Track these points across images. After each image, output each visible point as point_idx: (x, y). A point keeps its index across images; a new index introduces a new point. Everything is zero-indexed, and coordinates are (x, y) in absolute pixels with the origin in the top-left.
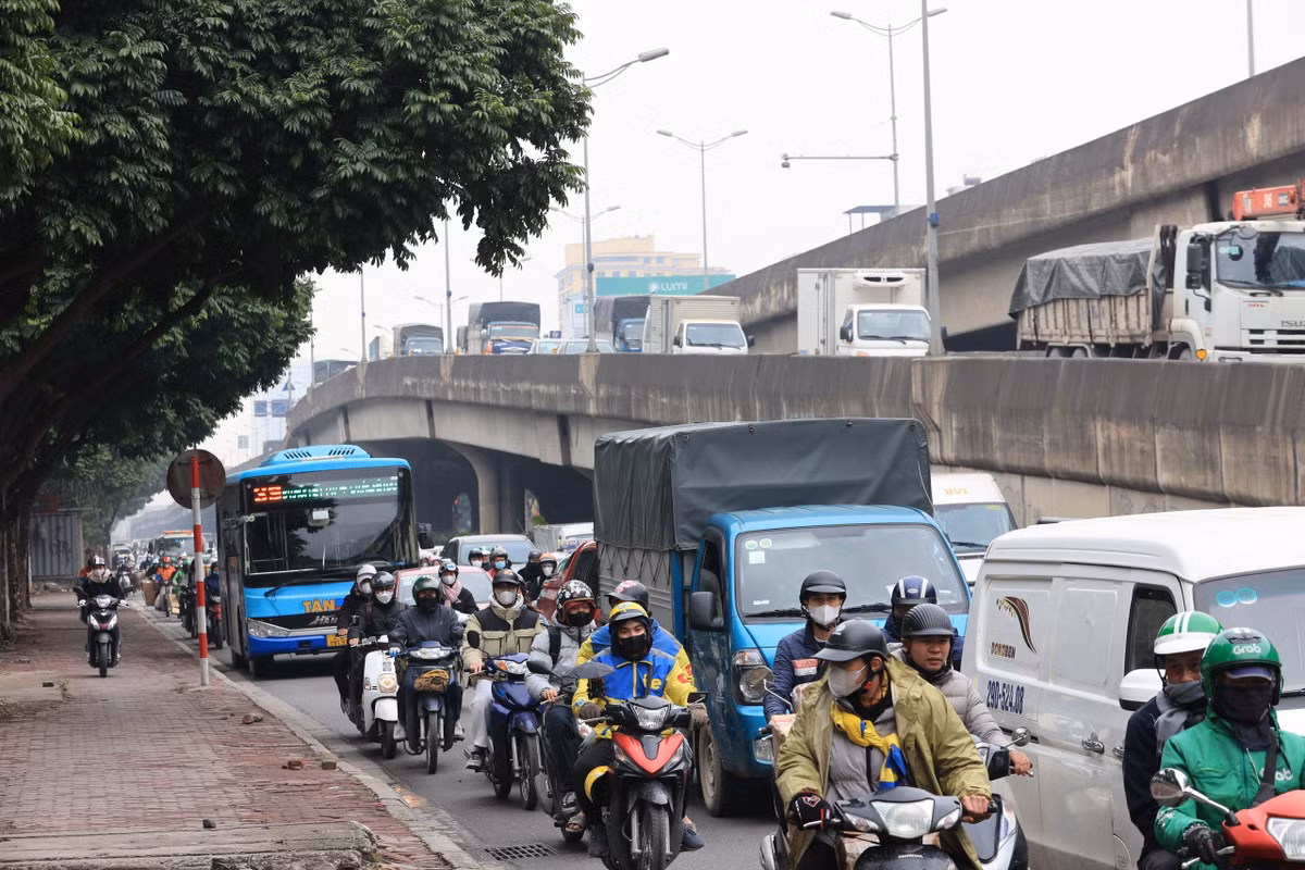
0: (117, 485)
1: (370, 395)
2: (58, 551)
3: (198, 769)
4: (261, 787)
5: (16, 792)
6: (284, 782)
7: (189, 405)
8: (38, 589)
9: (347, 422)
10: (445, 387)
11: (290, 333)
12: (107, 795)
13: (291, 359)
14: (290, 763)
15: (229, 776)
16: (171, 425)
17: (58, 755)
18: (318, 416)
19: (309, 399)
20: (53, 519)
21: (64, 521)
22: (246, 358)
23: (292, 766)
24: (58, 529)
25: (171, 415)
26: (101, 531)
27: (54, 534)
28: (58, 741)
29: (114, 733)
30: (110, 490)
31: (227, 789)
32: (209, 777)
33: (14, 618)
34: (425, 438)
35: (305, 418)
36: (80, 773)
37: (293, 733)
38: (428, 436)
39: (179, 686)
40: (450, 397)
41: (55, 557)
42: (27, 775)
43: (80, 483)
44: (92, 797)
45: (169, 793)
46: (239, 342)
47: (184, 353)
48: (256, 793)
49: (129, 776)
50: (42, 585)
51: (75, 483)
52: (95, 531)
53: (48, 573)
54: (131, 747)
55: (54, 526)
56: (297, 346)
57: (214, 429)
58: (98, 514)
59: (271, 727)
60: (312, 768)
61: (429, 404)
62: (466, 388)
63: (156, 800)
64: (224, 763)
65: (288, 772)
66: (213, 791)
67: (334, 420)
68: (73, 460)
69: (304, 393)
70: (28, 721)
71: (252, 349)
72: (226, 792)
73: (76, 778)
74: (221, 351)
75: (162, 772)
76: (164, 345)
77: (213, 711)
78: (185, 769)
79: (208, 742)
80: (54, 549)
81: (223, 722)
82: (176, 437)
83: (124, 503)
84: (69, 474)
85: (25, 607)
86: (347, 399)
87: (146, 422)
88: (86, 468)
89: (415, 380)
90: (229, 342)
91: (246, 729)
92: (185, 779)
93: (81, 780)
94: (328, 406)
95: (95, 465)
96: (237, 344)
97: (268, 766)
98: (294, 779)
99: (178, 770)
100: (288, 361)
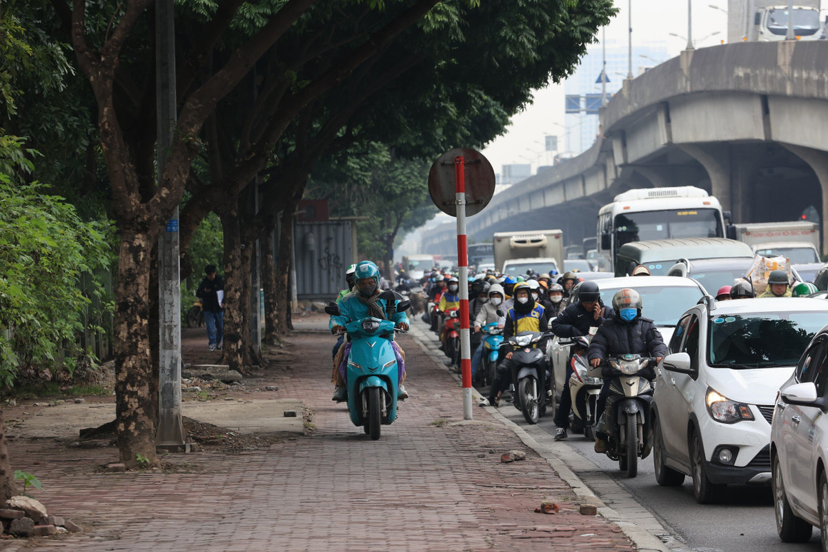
0: (398, 191)
1: (695, 89)
2: (329, 266)
3: (439, 511)
4: (506, 531)
5: (228, 529)
6: (532, 527)
7: (470, 97)
8: (304, 310)
9: (668, 120)
10: (783, 79)
11: (586, 14)
12: (329, 536)
13: (588, 46)
14: (543, 506)
15: (472, 519)
16: (454, 120)
17: (285, 491)
18: (635, 114)
19: (625, 94)
20: (323, 229)
21: (335, 231)
22: (533, 44)
23: (545, 509)
24: (328, 239)
25: (452, 110)
26: (381, 244)
27: (324, 247)
28: (288, 477)
29: (353, 469)
30: (390, 196)
31: (466, 532)
32: (450, 519)
33: (268, 341)
34: (759, 140)
35: (621, 115)
36: (305, 512)
37: (557, 474)
38: (762, 137)
39: (439, 420)
40: (789, 91)
41: (325, 273)
42: (245, 513)
43: (355, 187)
44: (314, 537)
45: (401, 535)
46: (524, 23)
47: (461, 36)
48: (498, 538)
49: (359, 516)
50: (310, 304)
51: (350, 186)
52: (374, 244)
53: (316, 291)
54: (369, 485)
55: (324, 237)
56: (595, 30)
57: (506, 127)
58: (378, 224)
59: (534, 467)
60: (569, 513)
61: (765, 99)
62: (808, 80)
63: (384, 543)
64: (470, 504)
65: (542, 516)
66: (449, 535)
67: (654, 118)
68: (343, 161)
69: (620, 86)
70: (260, 454)
71: (539, 33)
72: (464, 536)
73: (300, 517)
74: (503, 34)
75: (397, 512)
76: (437, 26)
77: (470, 447)
78: (423, 511)
79: (456, 480)
80: (324, 263)
81: (479, 460)
82: (459, 135)
83: (408, 213)
84: (342, 176)
85: (285, 328)
86: (668, 94)
87: (424, 118)
88: (361, 169)
89: (749, 71)
90: (513, 23)
91: (503, 468)
92: (421, 521)
93: (307, 518)
94: (647, 102)
95: (371, 167)
96: (522, 27)
97: (519, 509)
98: (544, 524)
99: (416, 511)
100: (583, 48)
